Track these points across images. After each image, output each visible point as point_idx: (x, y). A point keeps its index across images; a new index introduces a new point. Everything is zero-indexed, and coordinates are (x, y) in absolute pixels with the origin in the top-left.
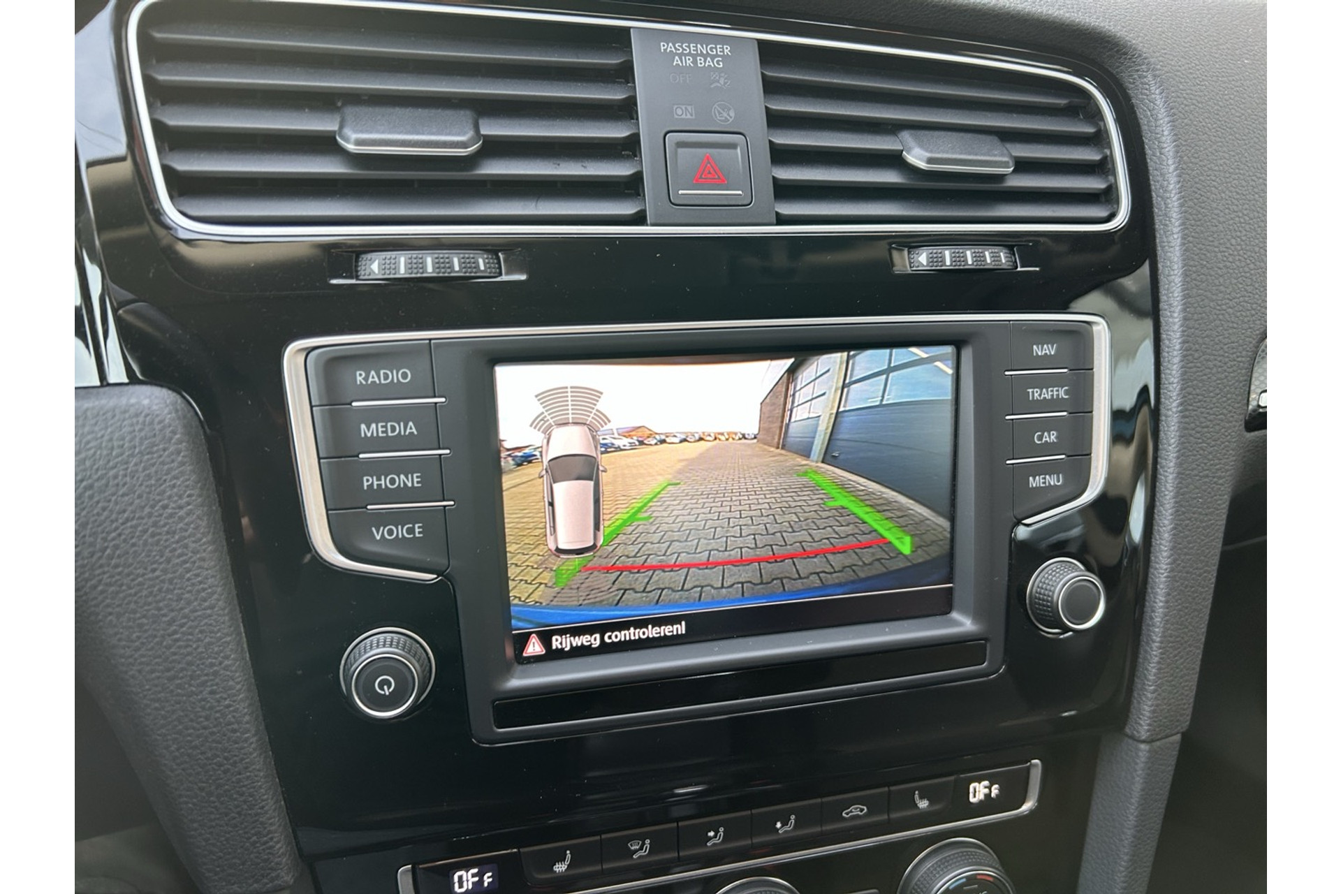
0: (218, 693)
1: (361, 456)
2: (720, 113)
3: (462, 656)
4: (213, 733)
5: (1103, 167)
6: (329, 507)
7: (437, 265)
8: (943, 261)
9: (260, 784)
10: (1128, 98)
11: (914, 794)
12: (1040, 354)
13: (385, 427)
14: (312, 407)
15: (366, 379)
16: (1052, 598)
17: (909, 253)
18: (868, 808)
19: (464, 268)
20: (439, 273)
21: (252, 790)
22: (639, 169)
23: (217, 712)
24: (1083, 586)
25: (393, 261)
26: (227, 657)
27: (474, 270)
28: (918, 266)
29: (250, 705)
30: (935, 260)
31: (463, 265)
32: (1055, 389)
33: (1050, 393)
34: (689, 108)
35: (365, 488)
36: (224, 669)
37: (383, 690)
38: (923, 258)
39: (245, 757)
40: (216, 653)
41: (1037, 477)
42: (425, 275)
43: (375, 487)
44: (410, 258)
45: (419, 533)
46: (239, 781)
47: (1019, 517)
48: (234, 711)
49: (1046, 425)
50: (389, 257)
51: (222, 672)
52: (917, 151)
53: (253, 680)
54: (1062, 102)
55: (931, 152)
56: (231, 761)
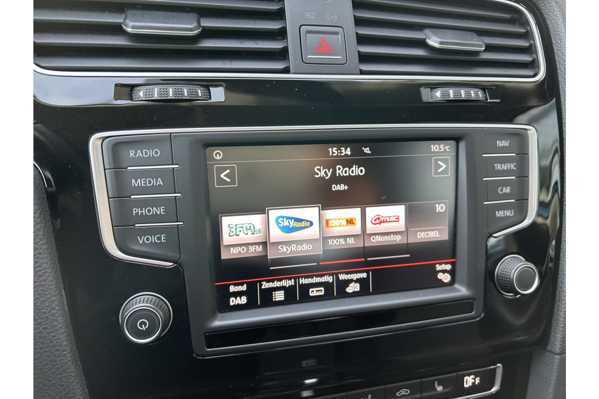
0: (48, 329)
1: (132, 197)
2: (329, 16)
3: (187, 308)
4: (46, 352)
5: (530, 50)
6: (114, 225)
7: (175, 93)
8: (449, 95)
9: (72, 380)
10: (542, 15)
11: (435, 383)
12: (500, 145)
13: (146, 181)
14: (105, 169)
15: (135, 154)
16: (510, 276)
17: (431, 91)
18: (410, 391)
19: (190, 94)
20: (176, 97)
21: (68, 383)
22: (286, 45)
23: (48, 339)
24: (527, 270)
25: (151, 91)
26: (54, 309)
27: (195, 96)
28: (436, 98)
29: (67, 336)
30: (445, 95)
31: (189, 93)
32: (509, 164)
33: (506, 167)
34: (313, 13)
35: (134, 215)
36: (52, 316)
37: (142, 327)
38: (438, 94)
39: (64, 365)
40: (47, 306)
41: (500, 212)
42: (168, 98)
43: (140, 214)
44: (161, 89)
45: (164, 240)
46: (60, 378)
47: (491, 233)
48: (57, 339)
49: (505, 183)
50: (149, 88)
51: (50, 317)
52: (434, 38)
53: (70, 322)
54: (508, 16)
55: (442, 38)
56: (56, 367)
